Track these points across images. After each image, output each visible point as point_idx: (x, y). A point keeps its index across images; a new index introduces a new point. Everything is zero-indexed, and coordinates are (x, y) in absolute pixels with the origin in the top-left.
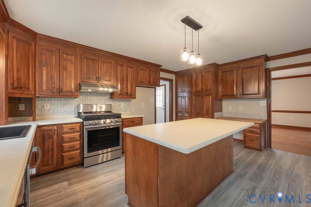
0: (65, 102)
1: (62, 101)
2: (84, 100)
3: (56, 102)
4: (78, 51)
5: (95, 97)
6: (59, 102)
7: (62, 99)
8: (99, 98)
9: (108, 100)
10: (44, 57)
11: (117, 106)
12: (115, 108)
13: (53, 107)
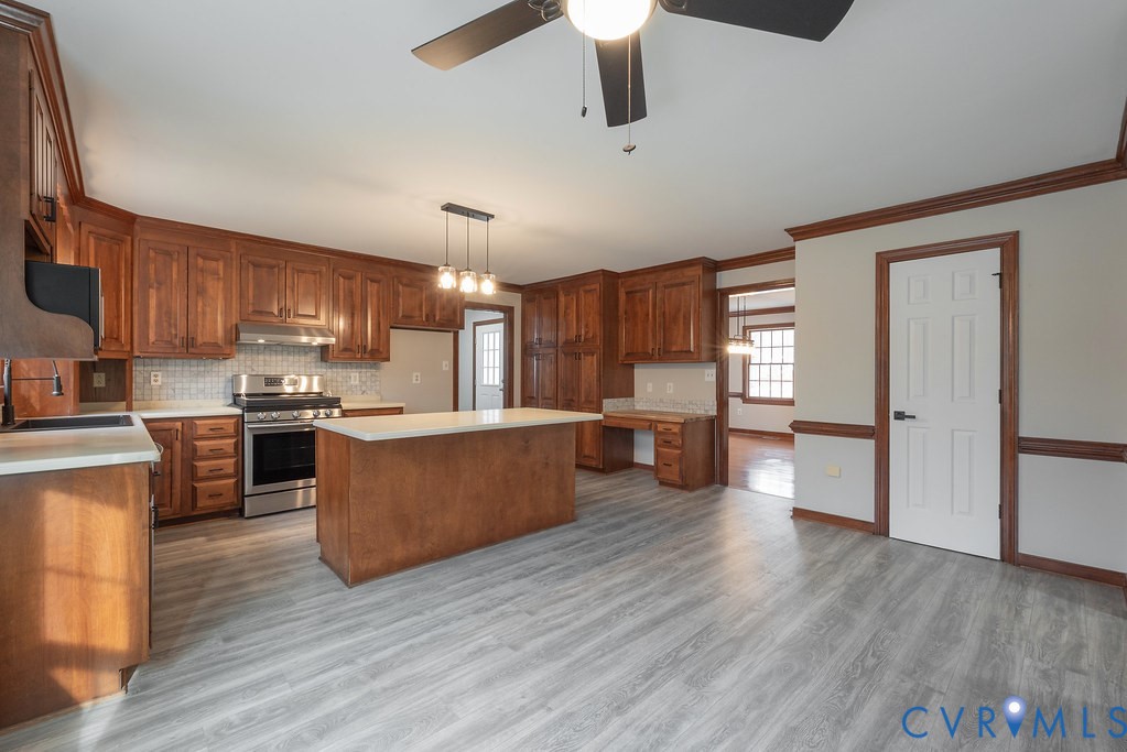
0: (202, 369)
1: (194, 367)
2: (249, 363)
3: (178, 369)
4: (233, 250)
5: (280, 358)
6: (187, 368)
7: (194, 362)
8: (291, 358)
10: (152, 267)
11: (340, 379)
12: (334, 384)
13: (171, 380)
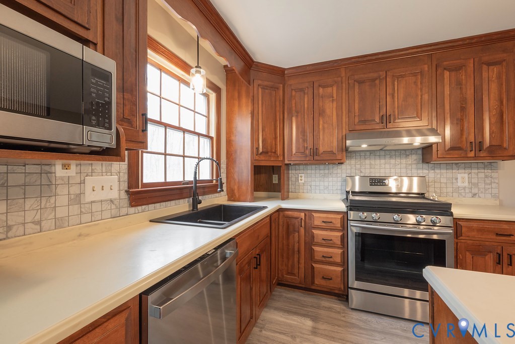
0: (326, 171)
1: (322, 170)
2: (358, 166)
3: (313, 172)
5: (383, 161)
6: (317, 171)
7: (322, 167)
8: (393, 161)
9: (414, 166)
10: (294, 102)
13: (309, 179)
